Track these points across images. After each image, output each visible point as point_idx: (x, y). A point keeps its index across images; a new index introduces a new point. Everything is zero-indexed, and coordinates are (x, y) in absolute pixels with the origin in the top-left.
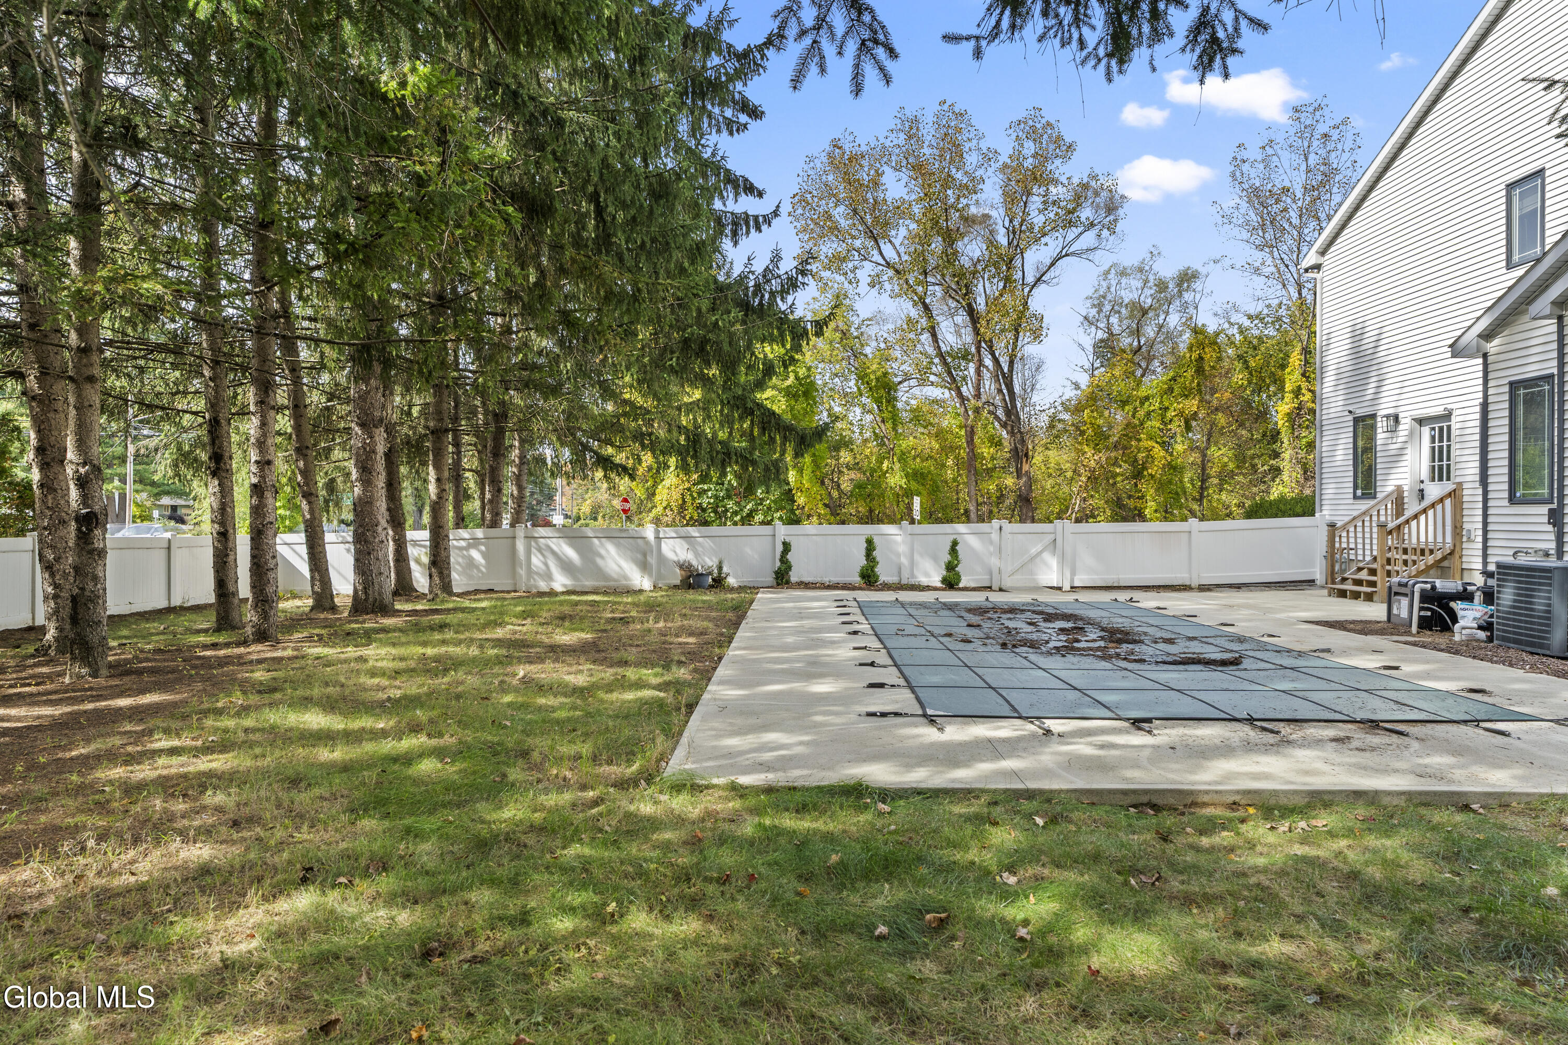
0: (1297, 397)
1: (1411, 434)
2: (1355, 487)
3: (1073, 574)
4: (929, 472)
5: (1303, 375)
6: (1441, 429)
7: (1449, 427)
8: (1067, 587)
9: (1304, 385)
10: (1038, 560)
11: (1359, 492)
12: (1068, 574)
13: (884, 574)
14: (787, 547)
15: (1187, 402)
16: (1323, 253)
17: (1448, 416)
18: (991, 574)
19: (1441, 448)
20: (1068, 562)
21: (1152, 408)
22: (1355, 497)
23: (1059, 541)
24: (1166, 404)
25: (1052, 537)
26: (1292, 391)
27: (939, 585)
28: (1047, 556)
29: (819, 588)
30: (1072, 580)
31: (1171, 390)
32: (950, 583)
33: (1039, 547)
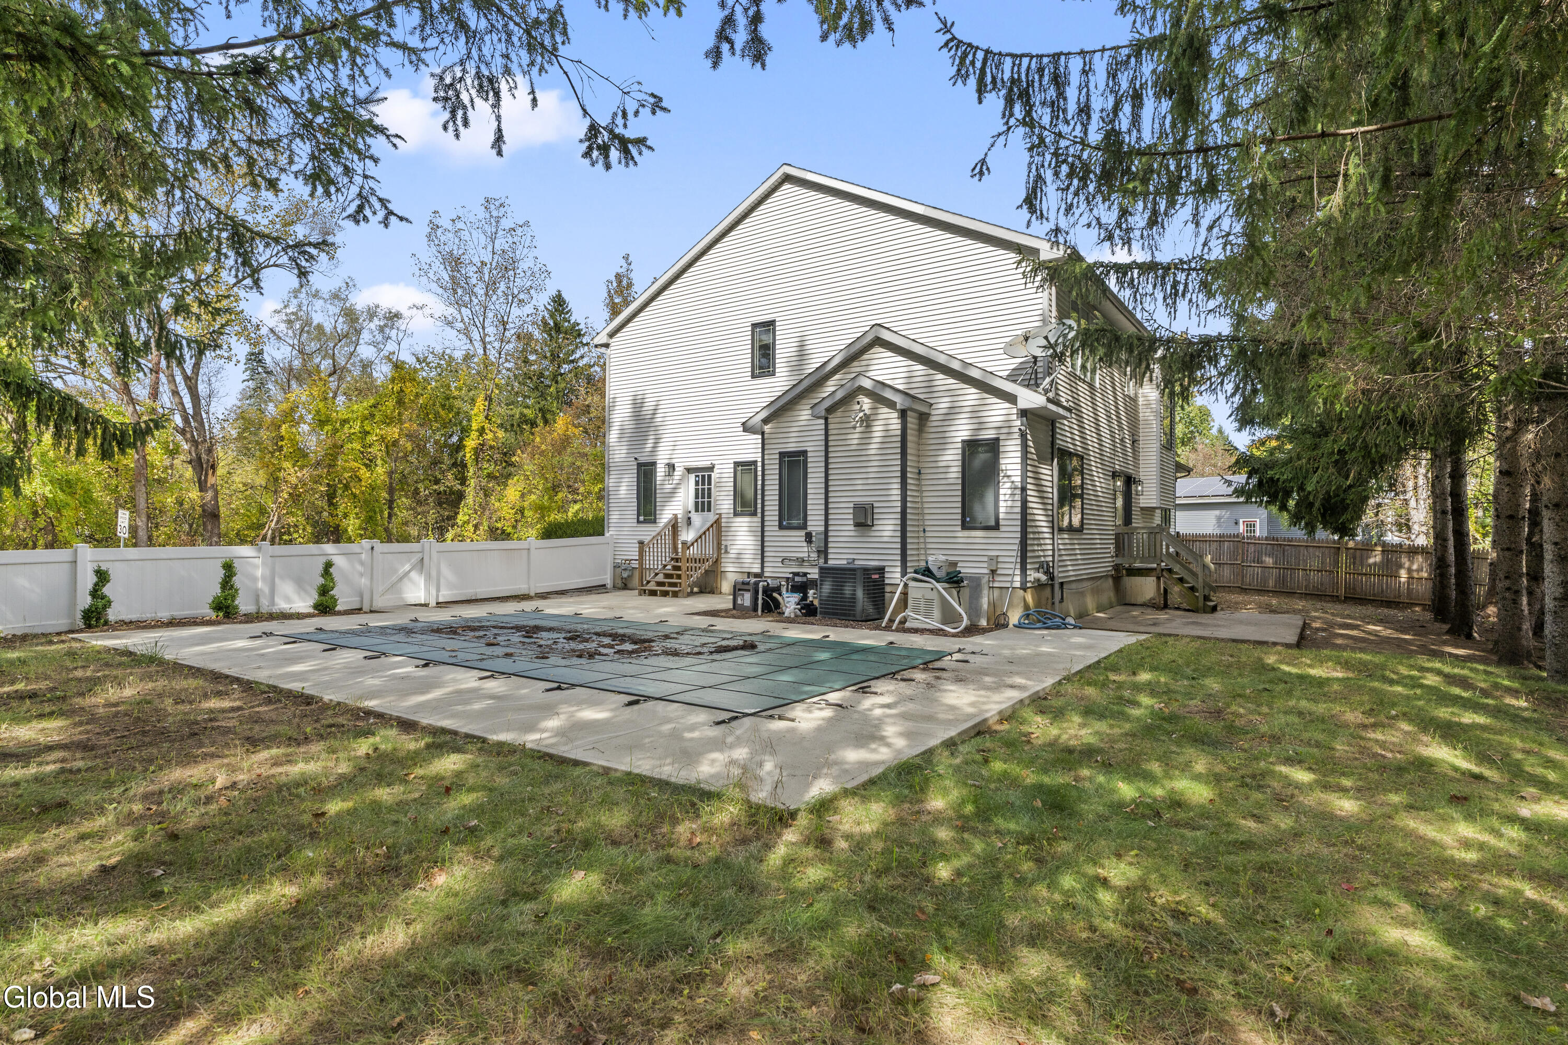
0: (481, 435)
1: (683, 476)
2: (638, 515)
3: (438, 590)
4: (79, 480)
5: (486, 418)
6: (703, 476)
7: (710, 476)
8: (433, 603)
9: (487, 426)
10: (405, 580)
11: (642, 518)
12: (433, 592)
13: (244, 605)
14: (102, 577)
15: (389, 429)
16: (612, 335)
17: (711, 468)
18: (362, 597)
19: (703, 490)
20: (434, 580)
21: (352, 431)
22: (638, 522)
23: (426, 560)
24: (368, 428)
25: (420, 555)
26: (478, 430)
27: (311, 610)
28: (414, 575)
29: (153, 627)
30: (438, 596)
31: (372, 416)
32: (325, 608)
33: (407, 567)
